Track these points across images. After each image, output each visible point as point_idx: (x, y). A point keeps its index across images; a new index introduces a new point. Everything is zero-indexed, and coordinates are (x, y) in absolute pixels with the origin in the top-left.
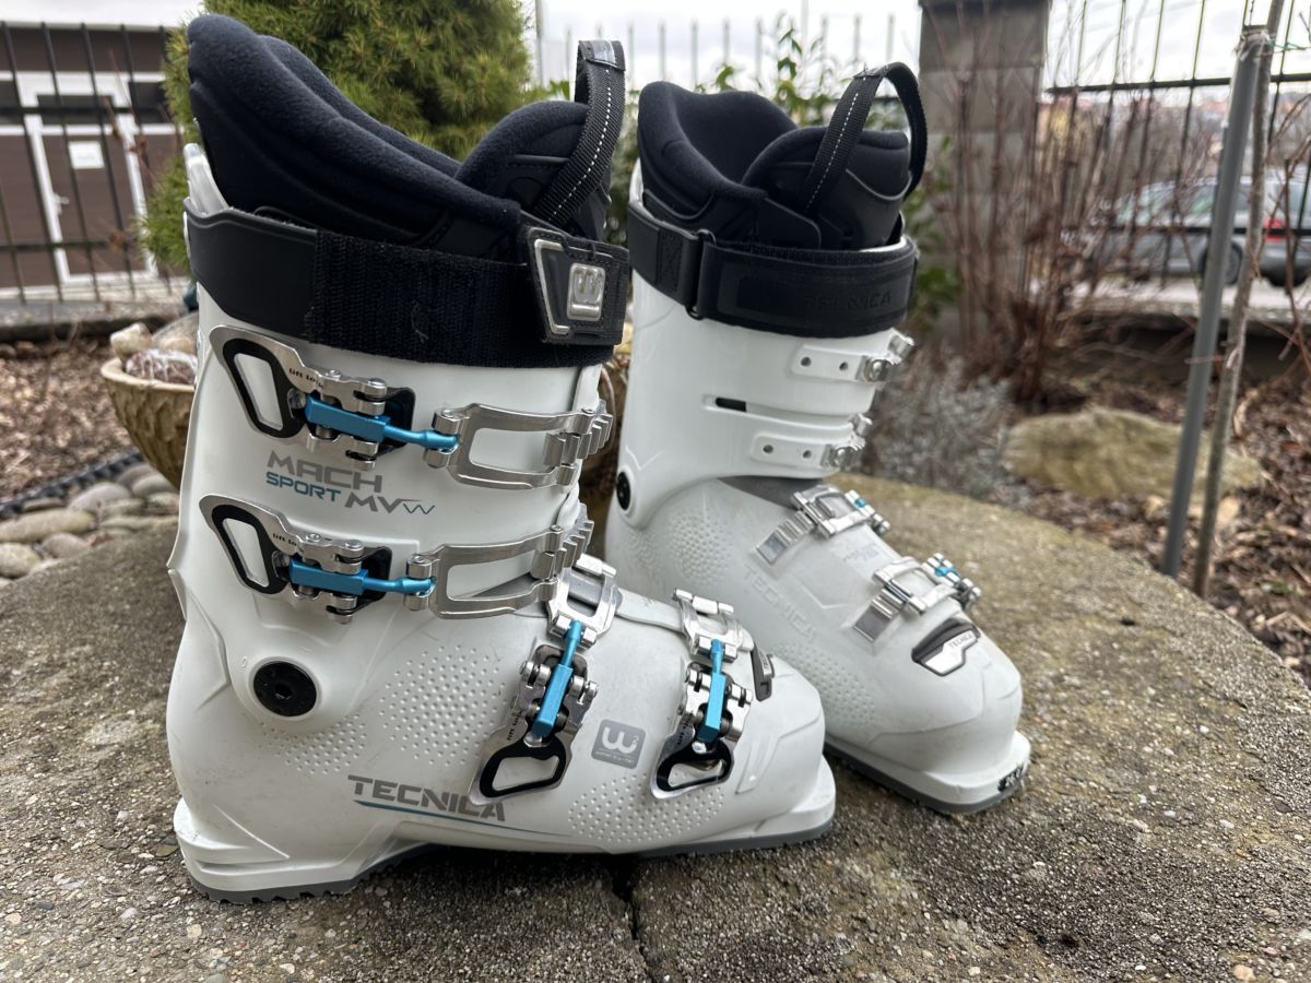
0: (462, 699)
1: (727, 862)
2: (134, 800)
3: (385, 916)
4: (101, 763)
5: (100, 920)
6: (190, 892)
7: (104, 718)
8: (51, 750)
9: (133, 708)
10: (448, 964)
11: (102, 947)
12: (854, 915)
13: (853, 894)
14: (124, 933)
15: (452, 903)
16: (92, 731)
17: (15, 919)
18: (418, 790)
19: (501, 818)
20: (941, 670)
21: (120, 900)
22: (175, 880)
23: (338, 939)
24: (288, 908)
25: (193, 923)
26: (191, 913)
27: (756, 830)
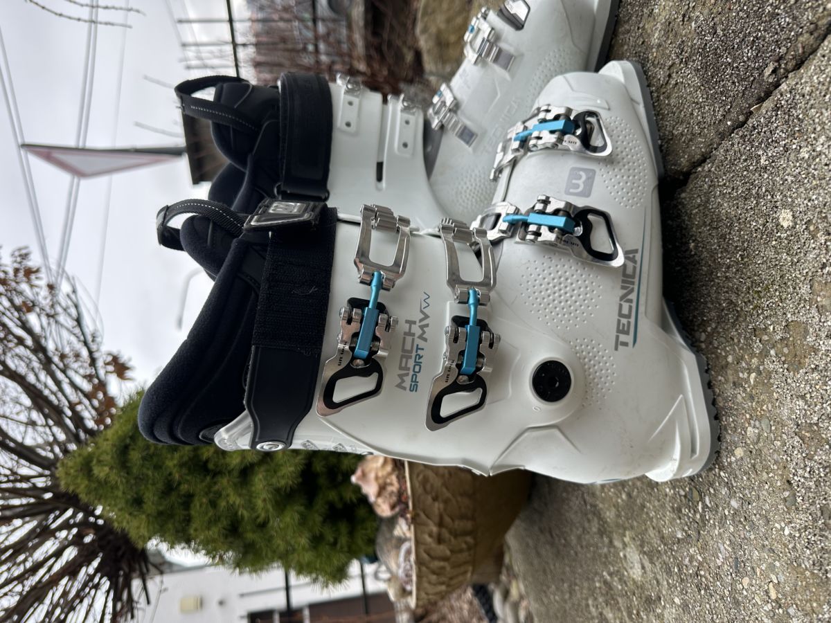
0: (555, 281)
1: (662, 119)
2: (670, 530)
3: (716, 327)
4: (652, 562)
5: (740, 521)
6: (717, 467)
7: (627, 571)
8: (649, 601)
9: (619, 554)
10: (738, 270)
11: (755, 512)
12: (681, 23)
13: (670, 30)
14: (745, 501)
15: (703, 285)
16: (635, 577)
17: (746, 581)
18: (621, 306)
19: (636, 251)
20: (527, 10)
21: (727, 513)
22: (711, 480)
23: (732, 352)
24: (719, 395)
25: (734, 456)
26: (729, 460)
27: (638, 104)
